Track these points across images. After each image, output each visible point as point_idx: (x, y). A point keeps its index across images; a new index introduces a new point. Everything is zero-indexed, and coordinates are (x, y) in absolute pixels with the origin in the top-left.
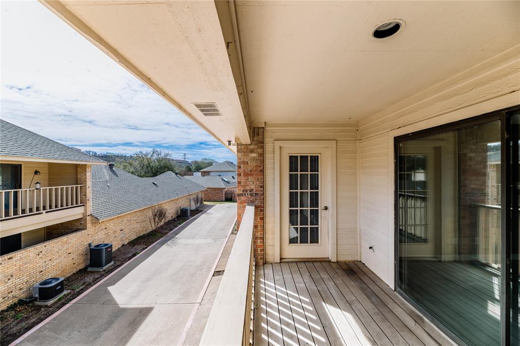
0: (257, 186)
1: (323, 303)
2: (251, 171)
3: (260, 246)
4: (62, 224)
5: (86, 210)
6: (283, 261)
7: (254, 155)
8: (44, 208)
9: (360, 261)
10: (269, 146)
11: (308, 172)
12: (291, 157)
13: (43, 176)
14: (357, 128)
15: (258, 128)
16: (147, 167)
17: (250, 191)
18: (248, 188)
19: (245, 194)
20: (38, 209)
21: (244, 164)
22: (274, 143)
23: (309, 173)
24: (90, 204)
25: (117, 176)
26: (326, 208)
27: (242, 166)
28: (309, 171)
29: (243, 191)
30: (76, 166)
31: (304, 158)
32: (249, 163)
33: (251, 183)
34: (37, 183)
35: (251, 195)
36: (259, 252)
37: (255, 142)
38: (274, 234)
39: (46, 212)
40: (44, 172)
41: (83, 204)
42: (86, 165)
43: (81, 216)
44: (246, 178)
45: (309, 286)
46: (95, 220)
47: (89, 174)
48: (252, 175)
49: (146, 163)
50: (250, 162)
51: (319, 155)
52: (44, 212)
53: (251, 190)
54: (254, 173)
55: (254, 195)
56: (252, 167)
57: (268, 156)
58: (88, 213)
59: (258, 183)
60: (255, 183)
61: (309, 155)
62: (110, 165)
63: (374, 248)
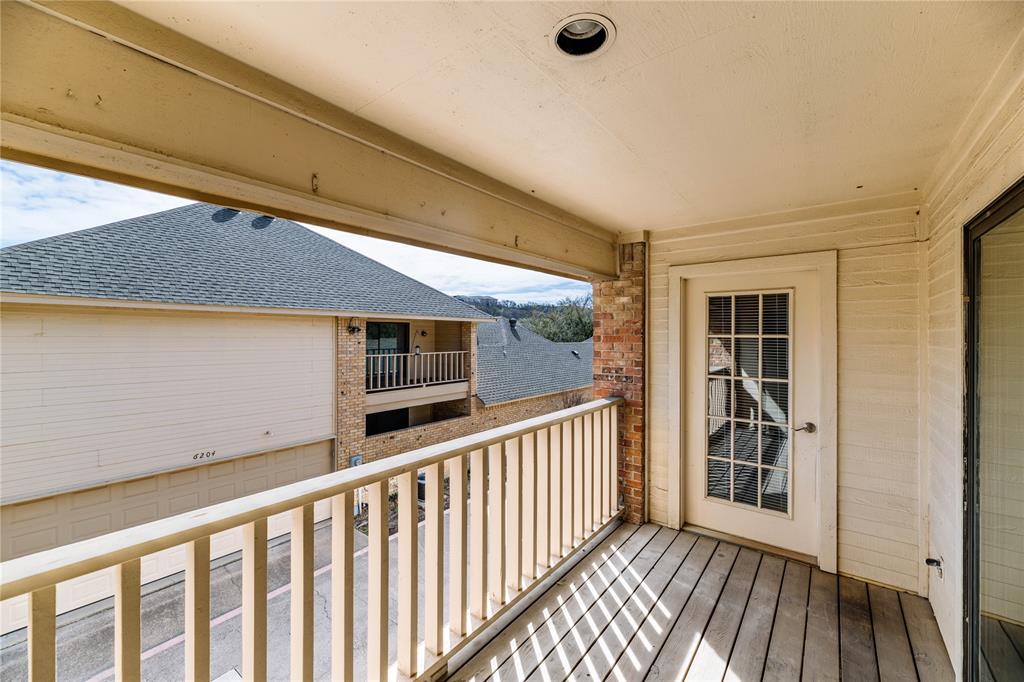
0: (630, 362)
1: (698, 636)
2: (618, 331)
3: (635, 483)
4: (446, 403)
5: (470, 387)
6: (687, 529)
7: (624, 300)
8: (425, 381)
9: (927, 599)
10: (657, 281)
11: (758, 333)
12: (713, 301)
13: (430, 337)
14: (917, 208)
15: (632, 244)
16: (577, 324)
17: (617, 372)
18: (611, 364)
19: (607, 376)
20: (418, 381)
21: (605, 318)
22: (667, 273)
23: (760, 336)
24: (475, 379)
25: (518, 338)
26: (811, 428)
27: (602, 321)
28: (760, 331)
29: (604, 369)
30: (461, 324)
31: (746, 303)
32: (614, 315)
33: (618, 355)
34: (417, 347)
35: (618, 378)
36: (633, 496)
37: (626, 275)
38: (667, 466)
39: (427, 386)
40: (431, 332)
41: (466, 377)
42: (470, 323)
43: (463, 396)
44: (609, 345)
45: (702, 593)
46: (481, 404)
47: (473, 336)
48: (619, 339)
49: (575, 316)
50: (617, 314)
51: (791, 292)
52: (424, 384)
53: (619, 370)
54: (625, 335)
55: (624, 379)
56: (621, 324)
57: (656, 301)
58: (473, 393)
59: (631, 355)
60: (626, 355)
61: (760, 293)
62: (510, 321)
63: (942, 566)
